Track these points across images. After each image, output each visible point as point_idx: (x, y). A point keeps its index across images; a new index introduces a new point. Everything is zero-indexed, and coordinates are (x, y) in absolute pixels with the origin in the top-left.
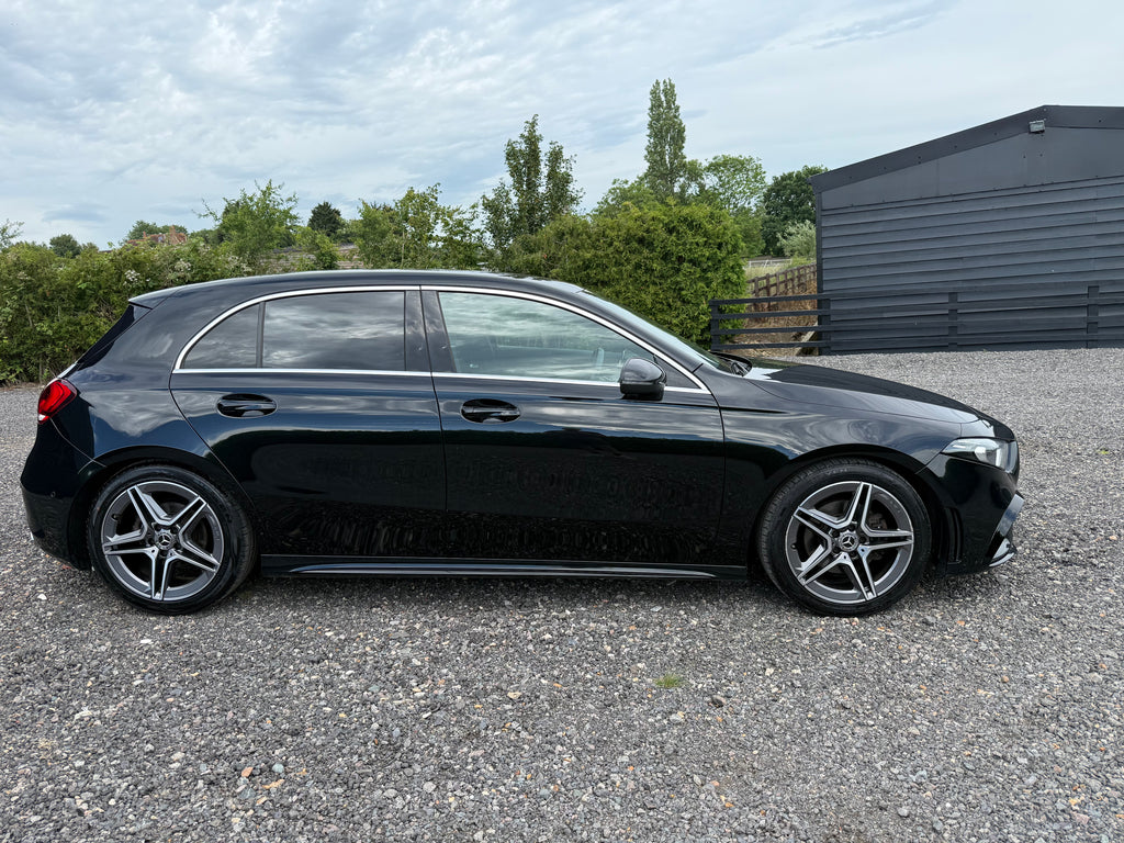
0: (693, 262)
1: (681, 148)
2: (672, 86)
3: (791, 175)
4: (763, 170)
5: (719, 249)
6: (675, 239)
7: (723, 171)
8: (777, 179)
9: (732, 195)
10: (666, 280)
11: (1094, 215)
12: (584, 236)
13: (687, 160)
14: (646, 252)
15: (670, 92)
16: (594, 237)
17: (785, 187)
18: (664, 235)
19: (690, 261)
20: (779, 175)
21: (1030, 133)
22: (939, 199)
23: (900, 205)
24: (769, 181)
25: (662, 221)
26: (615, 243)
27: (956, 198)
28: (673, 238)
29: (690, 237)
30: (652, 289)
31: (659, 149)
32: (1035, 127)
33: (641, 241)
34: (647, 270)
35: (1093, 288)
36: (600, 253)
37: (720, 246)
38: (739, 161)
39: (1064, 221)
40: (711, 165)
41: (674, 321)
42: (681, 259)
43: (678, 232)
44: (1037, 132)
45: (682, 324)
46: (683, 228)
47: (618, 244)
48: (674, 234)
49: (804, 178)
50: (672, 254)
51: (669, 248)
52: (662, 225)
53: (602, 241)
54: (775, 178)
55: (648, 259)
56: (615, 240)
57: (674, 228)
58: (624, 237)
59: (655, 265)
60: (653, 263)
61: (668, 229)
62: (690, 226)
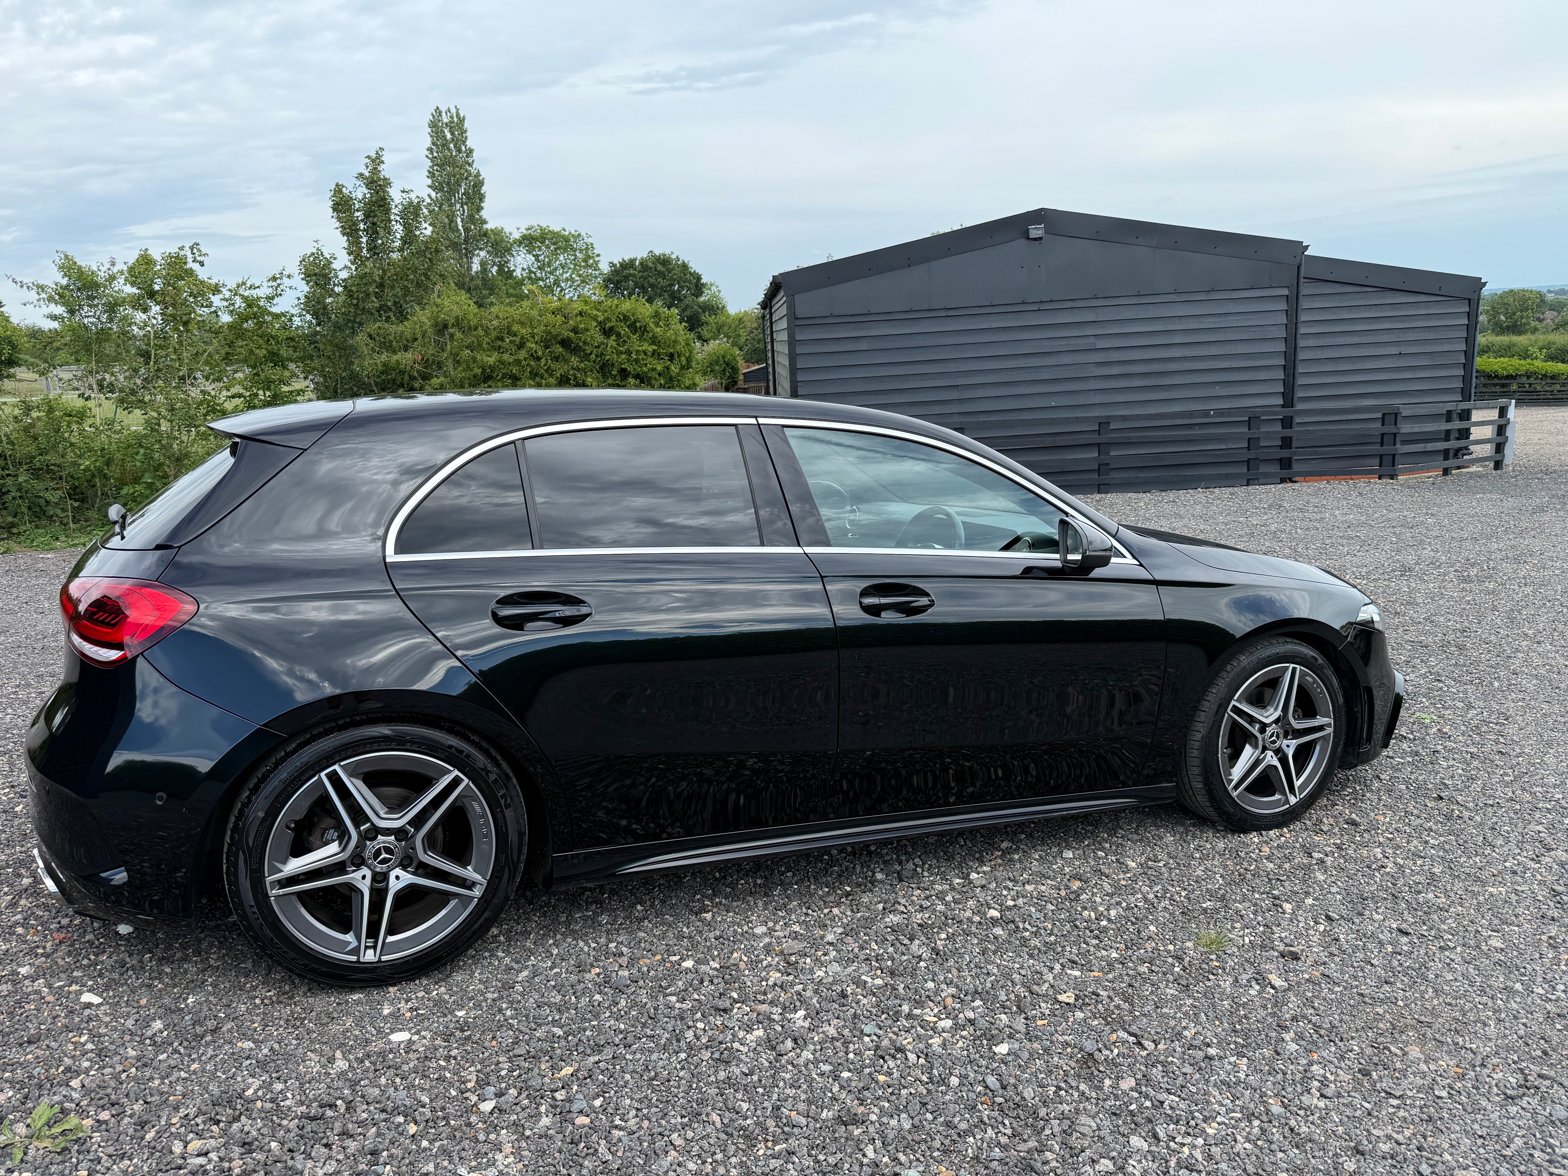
0: (642, 378)
1: (479, 209)
2: (462, 121)
3: (632, 261)
4: (596, 252)
5: (671, 360)
6: (614, 344)
7: (540, 249)
8: (614, 265)
9: (557, 283)
11: (1092, 340)
12: (480, 332)
13: (489, 226)
14: (574, 361)
15: (458, 126)
16: (494, 334)
17: (626, 278)
18: (600, 338)
19: (638, 377)
20: (617, 261)
21: (1028, 238)
22: (932, 313)
23: (887, 317)
24: (605, 268)
25: (595, 318)
26: (529, 344)
27: (950, 312)
28: (612, 342)
29: (636, 344)
31: (445, 207)
32: (1036, 231)
33: (565, 343)
35: (1103, 424)
36: (506, 357)
37: (671, 356)
38: (563, 237)
39: (1062, 345)
40: (524, 237)
42: (624, 373)
43: (618, 335)
44: (1035, 239)
46: (624, 330)
47: (533, 345)
48: (613, 337)
49: (651, 268)
50: (613, 365)
51: (608, 357)
52: (595, 324)
53: (507, 340)
54: (612, 264)
55: (578, 369)
56: (528, 341)
57: (611, 329)
58: (542, 337)
59: (589, 380)
60: (586, 376)
61: (604, 329)
62: (633, 327)
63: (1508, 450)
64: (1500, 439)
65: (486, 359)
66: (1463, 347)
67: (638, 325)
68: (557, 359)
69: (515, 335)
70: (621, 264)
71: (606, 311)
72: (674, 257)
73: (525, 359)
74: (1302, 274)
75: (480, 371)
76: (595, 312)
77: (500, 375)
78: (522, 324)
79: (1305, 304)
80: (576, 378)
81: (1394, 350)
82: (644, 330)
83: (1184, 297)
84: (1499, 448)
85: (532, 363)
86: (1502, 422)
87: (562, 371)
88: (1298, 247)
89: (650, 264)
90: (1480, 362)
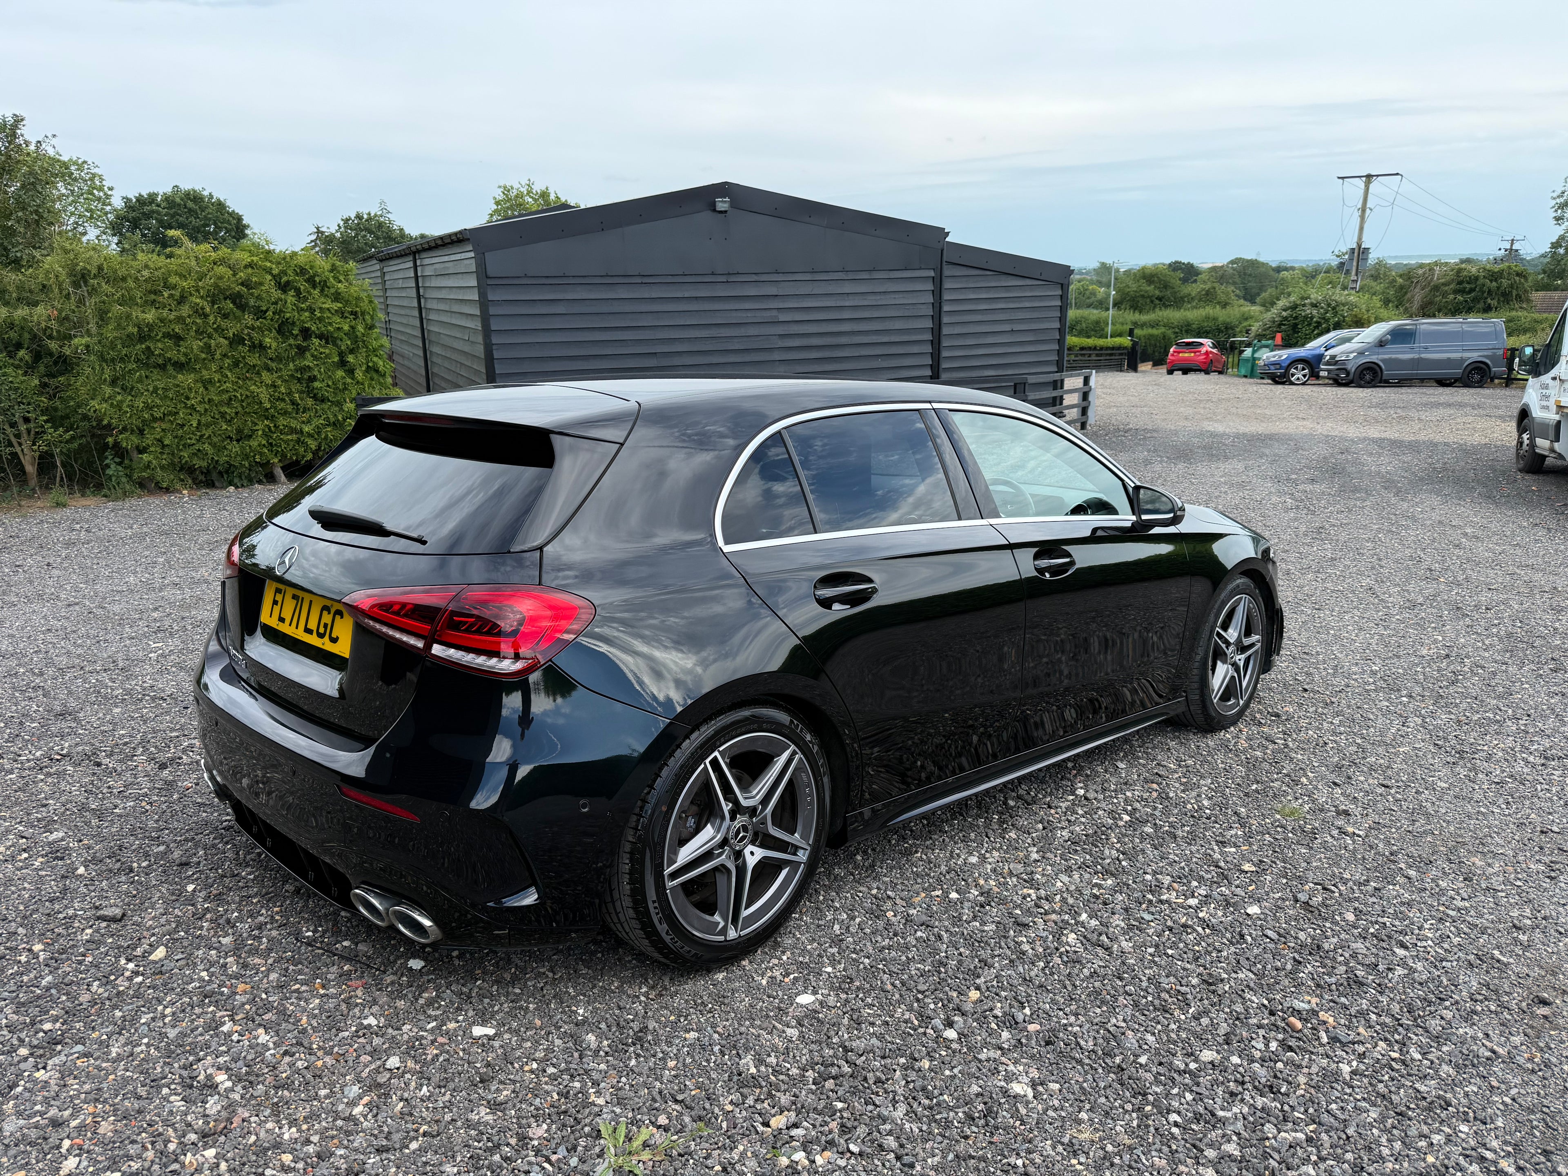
0: (325, 338)
4: (106, 183)
6: (293, 300)
10: (287, 365)
12: (131, 283)
16: (147, 287)
18: (276, 294)
19: (321, 337)
21: (714, 210)
22: (626, 278)
23: (584, 280)
25: (269, 271)
26: (192, 299)
27: (646, 279)
28: (290, 298)
29: (318, 300)
30: (266, 377)
32: (720, 205)
33: (236, 298)
34: (253, 347)
36: (165, 313)
41: (306, 429)
42: (306, 333)
43: (297, 290)
44: (721, 212)
45: (319, 433)
46: (303, 286)
47: (198, 300)
48: (292, 293)
49: (179, 205)
50: (294, 323)
51: (288, 315)
52: (269, 277)
53: (166, 294)
54: (127, 200)
55: (253, 328)
56: (191, 295)
57: (288, 283)
58: (209, 291)
59: (268, 340)
60: (264, 336)
61: (280, 283)
62: (311, 281)
63: (1090, 413)
64: (1085, 404)
65: (142, 316)
66: (1058, 325)
67: (317, 279)
68: (225, 316)
69: (173, 288)
70: (138, 200)
71: (279, 263)
72: (206, 193)
73: (189, 316)
74: (945, 259)
75: (136, 329)
76: (269, 264)
77: (160, 335)
78: (182, 276)
79: (947, 284)
80: (251, 338)
81: (1007, 327)
82: (324, 286)
83: (851, 276)
84: (1084, 411)
85: (198, 321)
86: (1086, 389)
87: (234, 330)
88: (942, 233)
89: (178, 200)
90: (1072, 340)
